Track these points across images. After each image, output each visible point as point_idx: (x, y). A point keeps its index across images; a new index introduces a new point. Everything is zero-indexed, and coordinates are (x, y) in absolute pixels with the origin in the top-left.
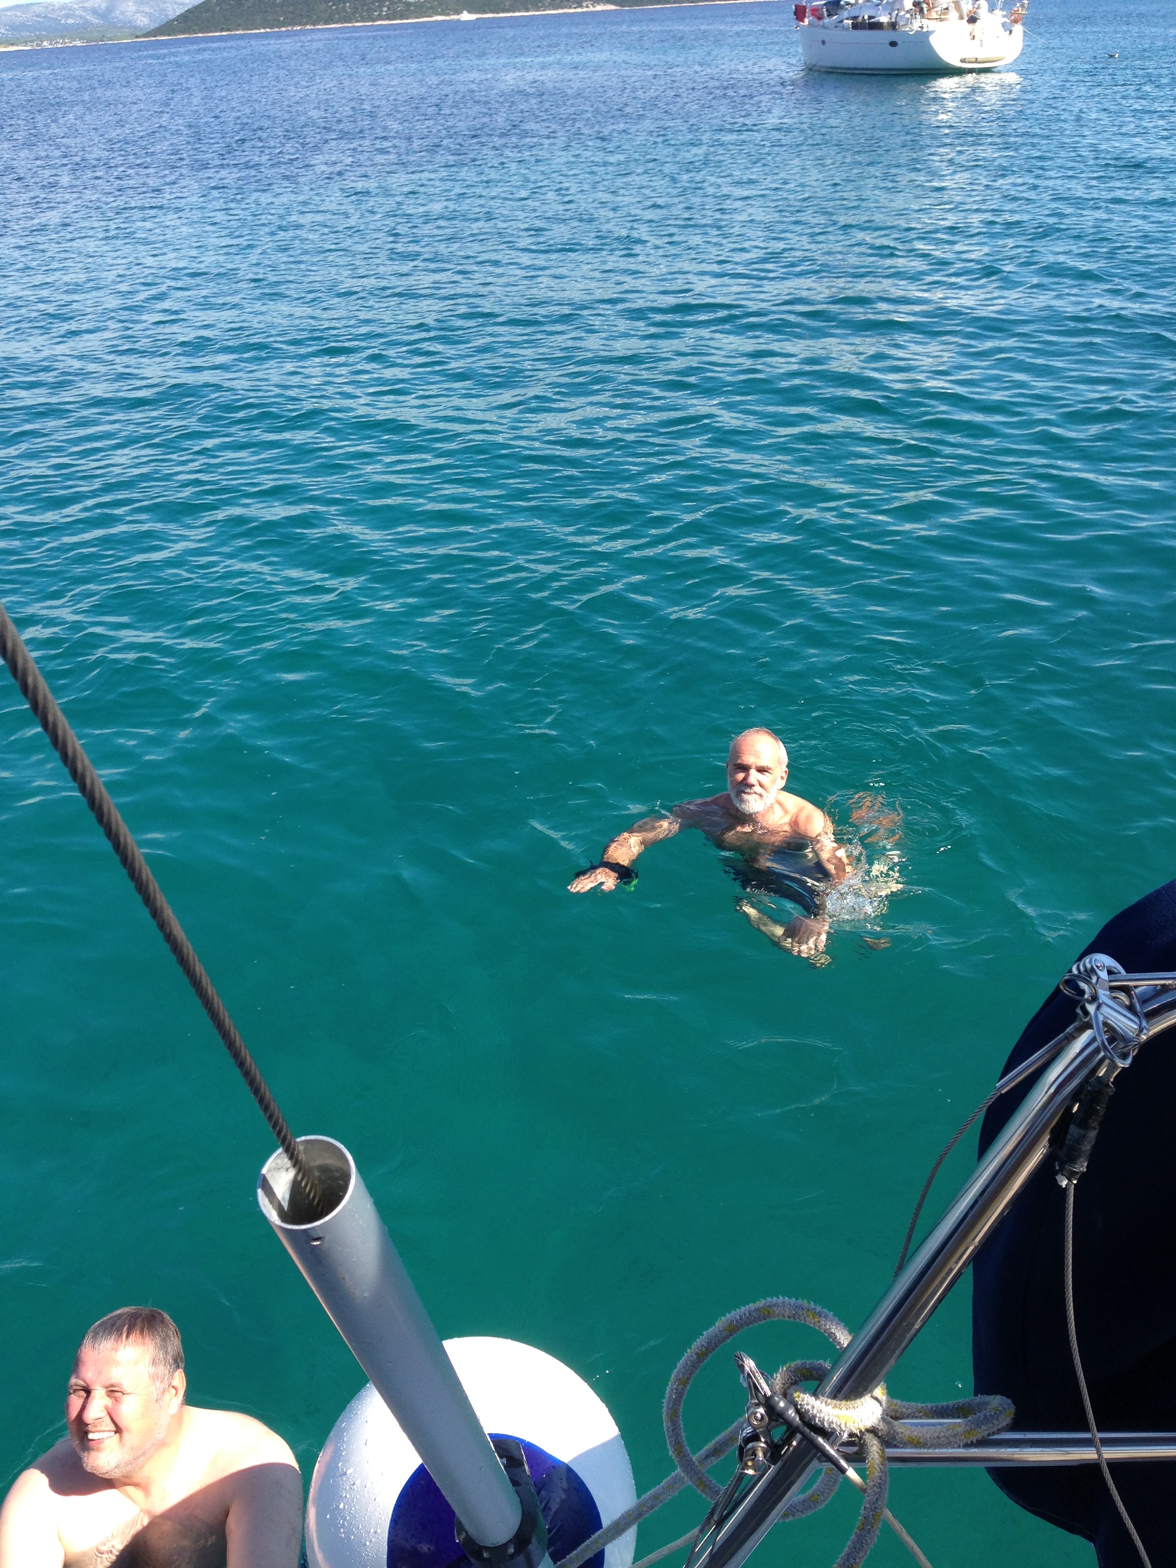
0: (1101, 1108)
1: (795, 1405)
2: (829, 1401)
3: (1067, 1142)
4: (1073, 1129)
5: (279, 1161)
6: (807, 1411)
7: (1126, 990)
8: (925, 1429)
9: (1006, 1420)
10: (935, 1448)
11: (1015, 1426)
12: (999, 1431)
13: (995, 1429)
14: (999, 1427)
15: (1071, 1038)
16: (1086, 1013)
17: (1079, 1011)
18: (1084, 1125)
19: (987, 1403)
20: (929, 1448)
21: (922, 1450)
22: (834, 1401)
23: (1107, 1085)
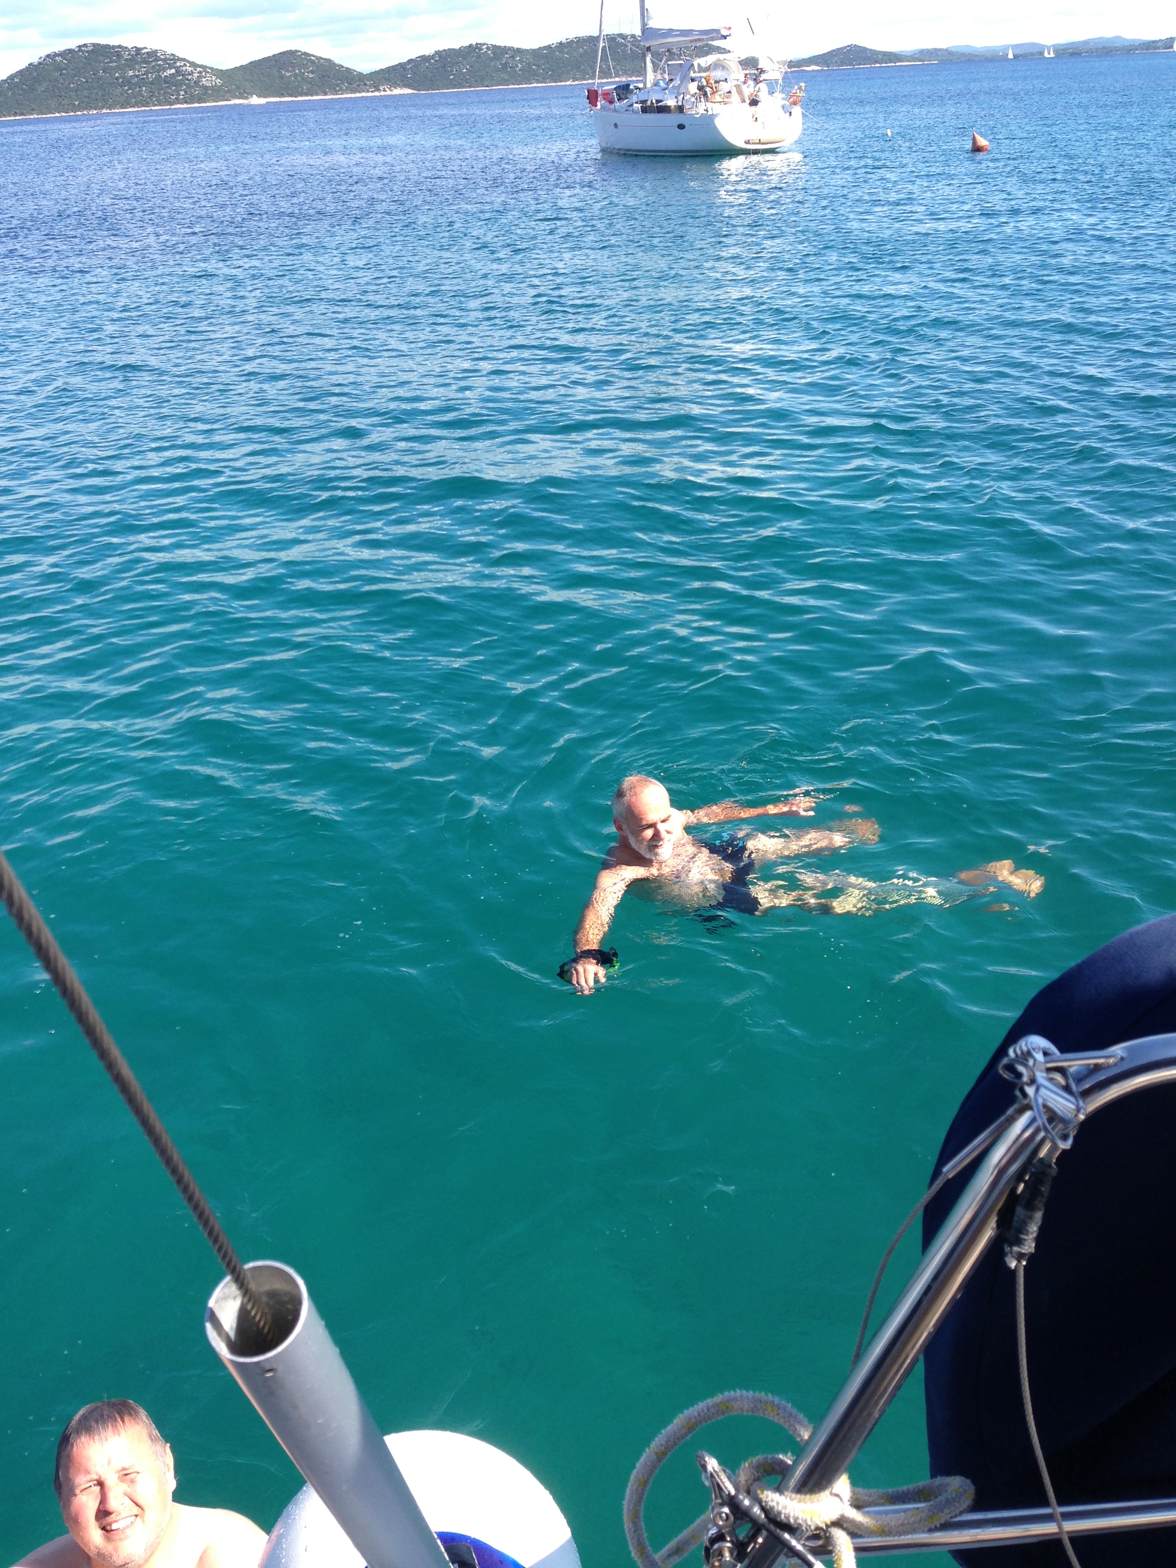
0: (1045, 1189)
1: (760, 1502)
2: (794, 1496)
3: (1015, 1224)
4: (1020, 1211)
5: (226, 1291)
6: (772, 1508)
7: (1061, 1070)
8: (890, 1516)
9: (967, 1501)
10: (900, 1536)
11: (976, 1507)
12: (961, 1513)
13: (958, 1512)
14: (962, 1509)
15: (1011, 1120)
16: (1025, 1095)
17: (1018, 1093)
18: (1030, 1207)
19: (947, 1485)
20: (894, 1536)
21: (888, 1538)
22: (799, 1496)
23: (1050, 1166)
